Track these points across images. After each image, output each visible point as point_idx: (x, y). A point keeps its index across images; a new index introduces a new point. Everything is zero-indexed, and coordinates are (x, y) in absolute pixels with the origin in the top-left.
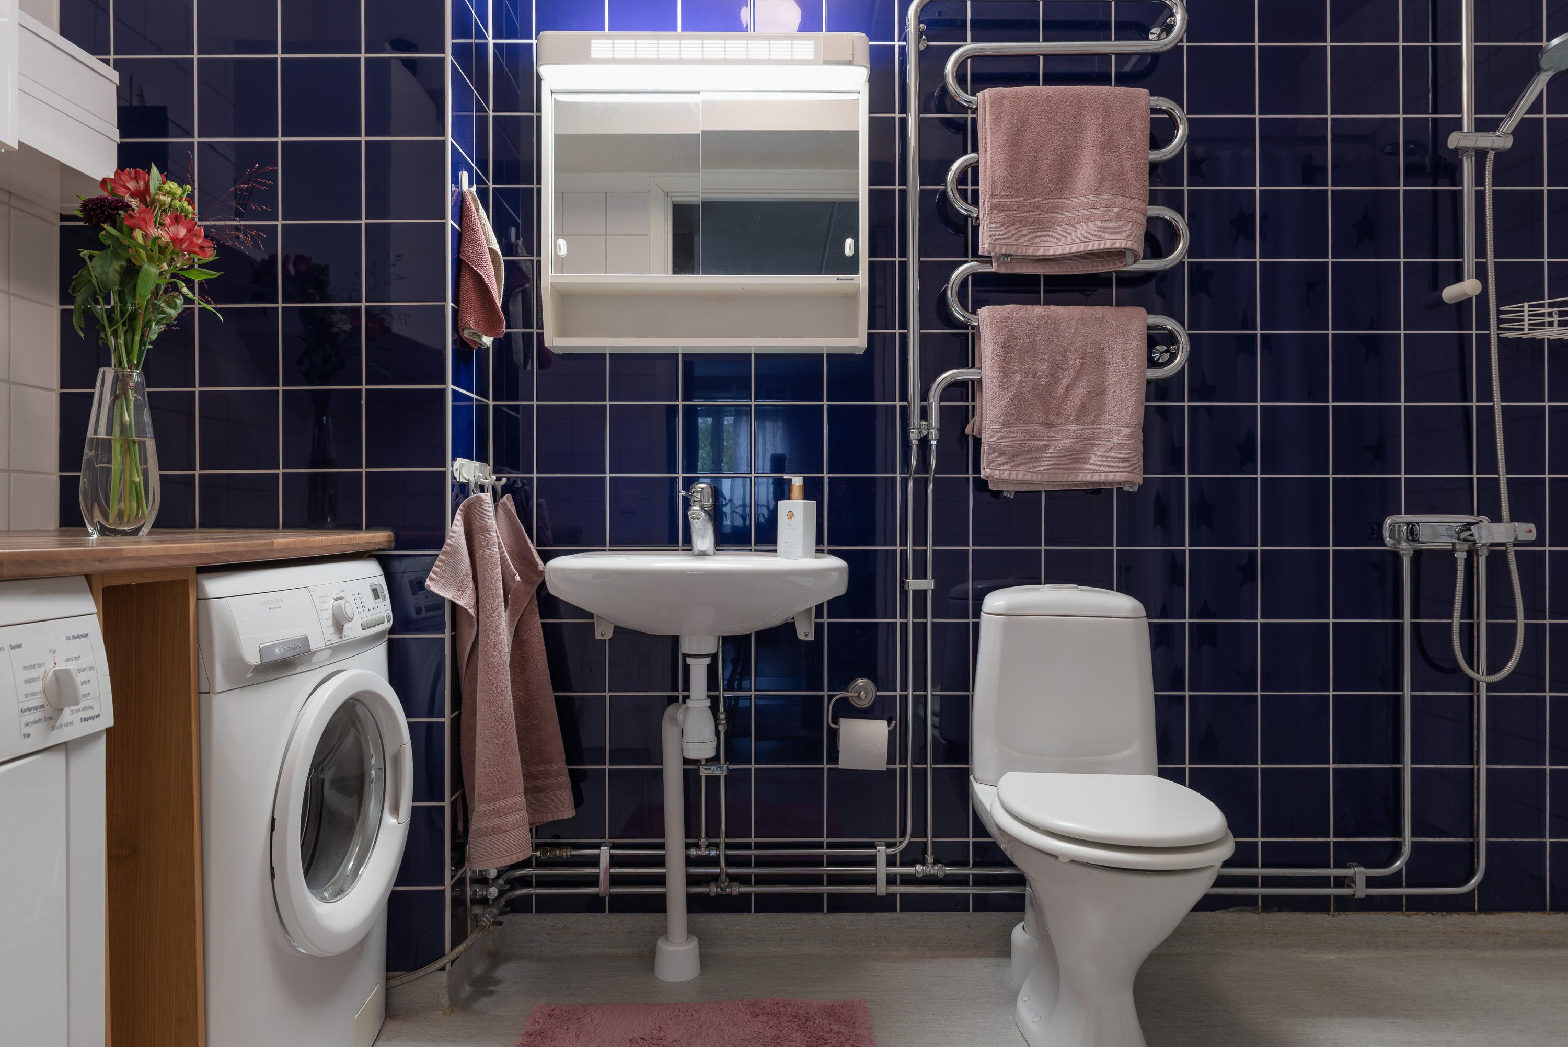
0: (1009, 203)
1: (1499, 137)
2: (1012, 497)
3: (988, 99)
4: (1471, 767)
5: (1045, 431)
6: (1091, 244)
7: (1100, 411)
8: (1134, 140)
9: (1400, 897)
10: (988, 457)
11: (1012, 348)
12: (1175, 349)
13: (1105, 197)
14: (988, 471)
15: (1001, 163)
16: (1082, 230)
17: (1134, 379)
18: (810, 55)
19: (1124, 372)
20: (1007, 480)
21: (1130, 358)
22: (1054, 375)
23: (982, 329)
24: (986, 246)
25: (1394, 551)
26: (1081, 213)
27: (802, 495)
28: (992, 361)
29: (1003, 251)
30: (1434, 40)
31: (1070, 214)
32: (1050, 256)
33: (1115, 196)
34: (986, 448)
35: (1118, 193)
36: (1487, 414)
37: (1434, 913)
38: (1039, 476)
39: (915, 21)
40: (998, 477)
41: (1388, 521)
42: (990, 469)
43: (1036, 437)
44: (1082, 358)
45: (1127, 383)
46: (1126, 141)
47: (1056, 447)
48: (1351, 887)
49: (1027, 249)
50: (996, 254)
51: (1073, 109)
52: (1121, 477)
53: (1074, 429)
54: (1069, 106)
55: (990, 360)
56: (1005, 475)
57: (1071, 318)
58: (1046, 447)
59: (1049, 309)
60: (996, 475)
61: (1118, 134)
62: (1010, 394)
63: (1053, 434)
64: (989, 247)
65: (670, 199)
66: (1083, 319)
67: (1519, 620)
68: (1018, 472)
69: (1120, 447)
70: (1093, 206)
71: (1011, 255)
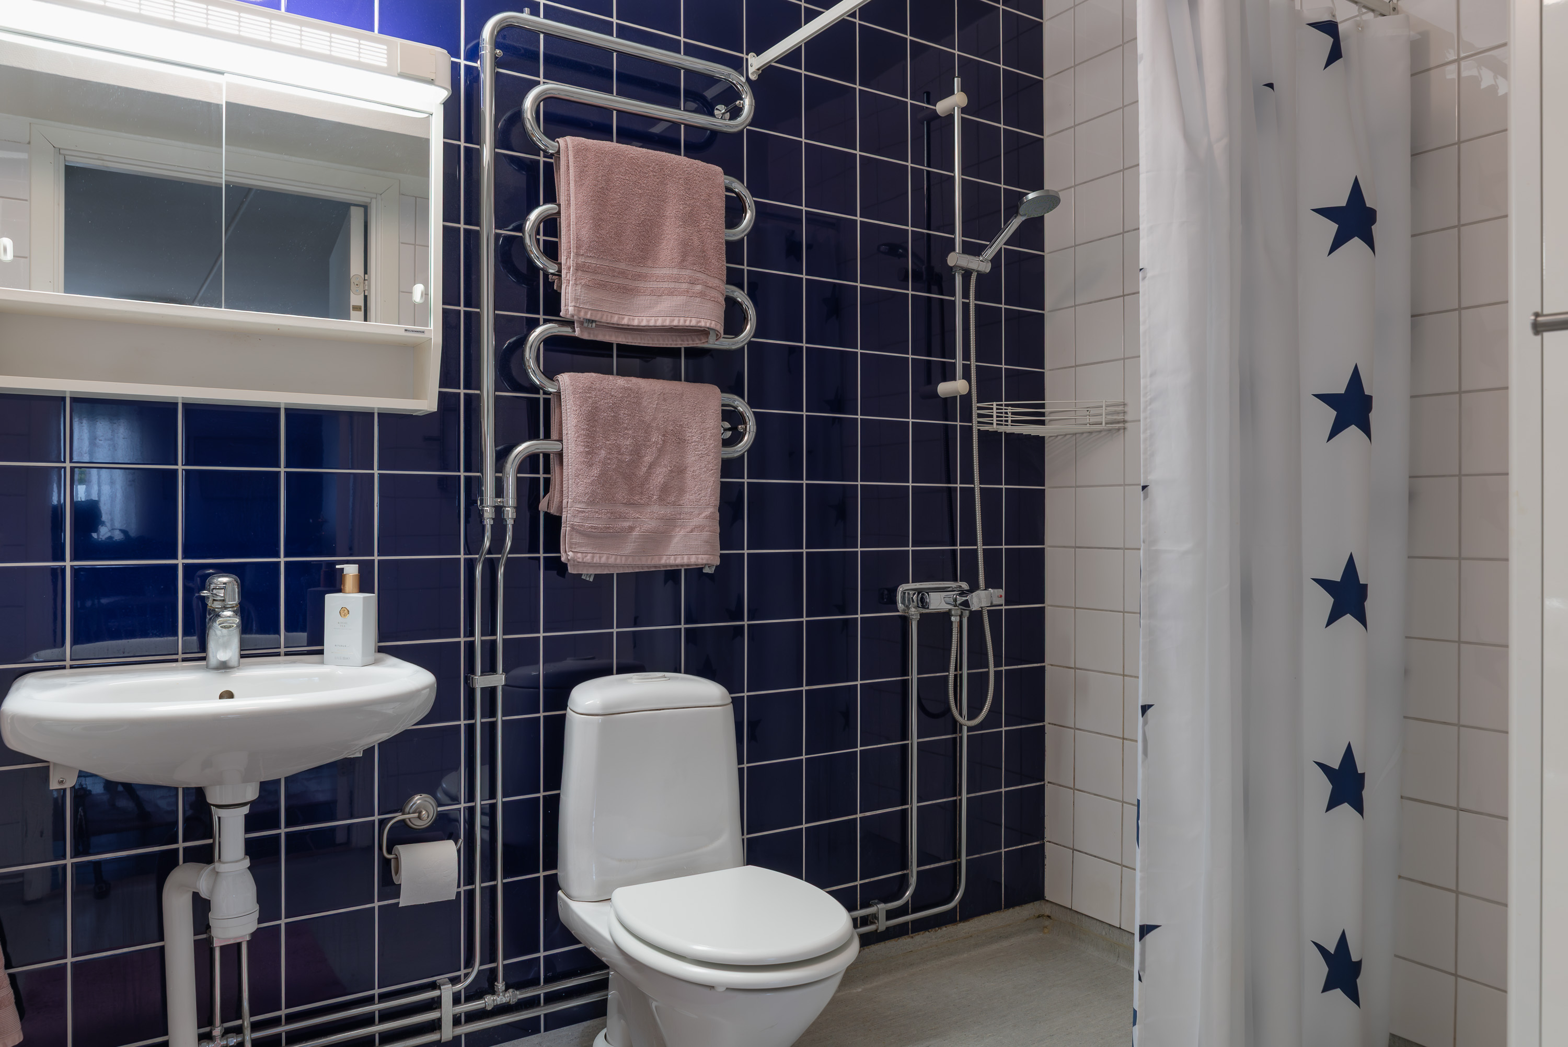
0: (594, 265)
1: (981, 261)
2: (591, 580)
3: (572, 149)
4: (955, 798)
5: (631, 512)
6: (677, 319)
7: (682, 491)
8: (713, 217)
9: (906, 924)
10: (571, 539)
11: (596, 421)
12: (743, 429)
13: (688, 272)
14: (570, 554)
15: (586, 221)
16: (667, 304)
17: (712, 459)
18: (383, 62)
19: (703, 452)
20: (589, 563)
21: (708, 437)
22: (637, 453)
23: (563, 399)
24: (571, 309)
25: (904, 615)
26: (665, 285)
27: (357, 587)
28: (576, 435)
29: (588, 317)
30: (929, 166)
31: (654, 285)
32: (634, 326)
33: (697, 273)
34: (568, 529)
35: (701, 270)
36: (968, 494)
37: (930, 930)
38: (624, 558)
39: (491, 44)
40: (580, 560)
41: (901, 589)
42: (572, 551)
43: (622, 517)
44: (664, 435)
45: (706, 463)
46: (706, 217)
47: (640, 528)
48: (875, 923)
49: (611, 316)
50: (580, 318)
51: (655, 176)
52: (702, 559)
53: (658, 510)
54: (652, 171)
55: (573, 433)
56: (588, 558)
57: (653, 392)
58: (631, 529)
59: (631, 381)
60: (579, 558)
61: (698, 208)
62: (596, 471)
63: (637, 515)
64: (574, 310)
65: (62, 158)
66: (664, 394)
67: (990, 669)
68: (601, 555)
69: (700, 528)
70: (677, 280)
71: (596, 321)
